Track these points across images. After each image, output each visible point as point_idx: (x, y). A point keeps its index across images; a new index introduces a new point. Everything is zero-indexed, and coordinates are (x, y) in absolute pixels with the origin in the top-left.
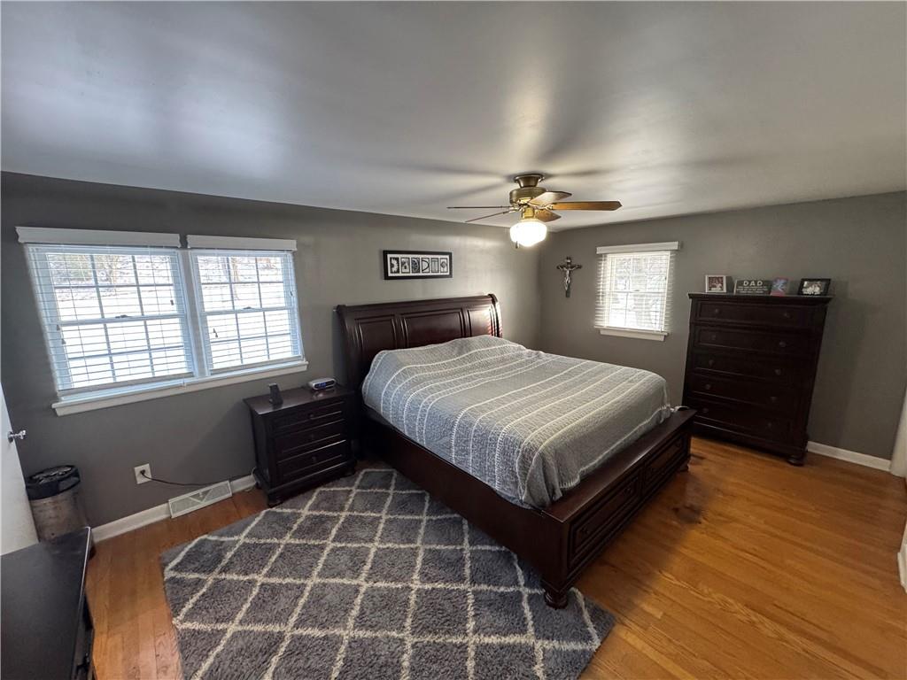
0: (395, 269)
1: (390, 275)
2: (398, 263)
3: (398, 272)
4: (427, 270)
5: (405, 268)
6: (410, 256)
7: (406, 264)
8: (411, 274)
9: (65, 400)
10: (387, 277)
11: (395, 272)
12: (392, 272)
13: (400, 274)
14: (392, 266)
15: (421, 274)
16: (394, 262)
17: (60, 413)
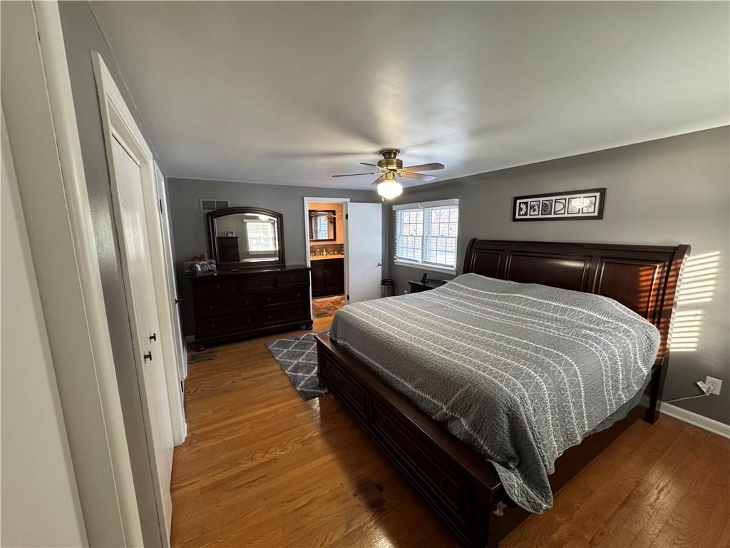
0: (523, 212)
1: (517, 217)
2: (527, 206)
3: (526, 214)
4: (562, 212)
5: (534, 210)
6: (541, 199)
7: (536, 207)
8: (540, 216)
9: (398, 260)
10: (515, 220)
11: (523, 215)
12: (519, 215)
13: (528, 217)
14: (521, 209)
15: (552, 216)
16: (523, 206)
17: (395, 263)
